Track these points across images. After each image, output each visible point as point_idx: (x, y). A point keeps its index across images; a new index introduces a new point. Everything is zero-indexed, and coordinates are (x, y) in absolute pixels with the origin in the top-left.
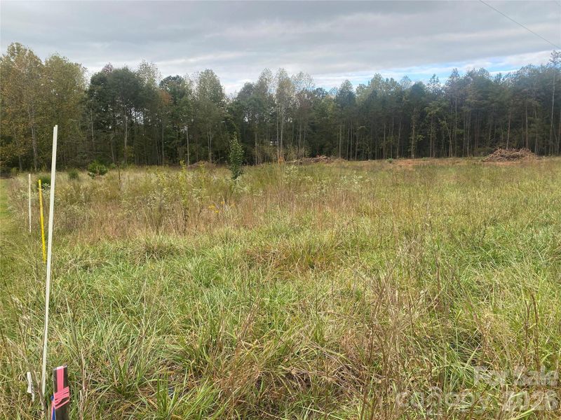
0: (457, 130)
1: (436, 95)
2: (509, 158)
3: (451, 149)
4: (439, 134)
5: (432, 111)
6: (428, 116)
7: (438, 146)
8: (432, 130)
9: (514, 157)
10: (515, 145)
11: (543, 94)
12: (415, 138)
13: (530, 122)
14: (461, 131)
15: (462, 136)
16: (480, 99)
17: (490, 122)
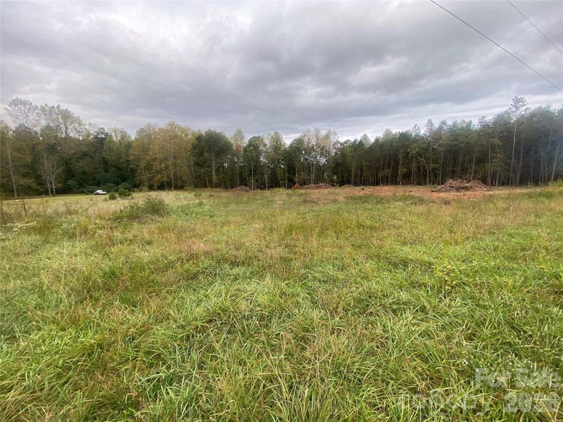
0: (432, 165)
1: (418, 140)
3: (428, 180)
4: (419, 168)
5: (413, 151)
6: (410, 155)
7: (419, 176)
8: (414, 165)
10: (480, 177)
11: (506, 134)
12: (402, 170)
13: (493, 158)
14: (436, 166)
15: (437, 169)
17: (460, 158)
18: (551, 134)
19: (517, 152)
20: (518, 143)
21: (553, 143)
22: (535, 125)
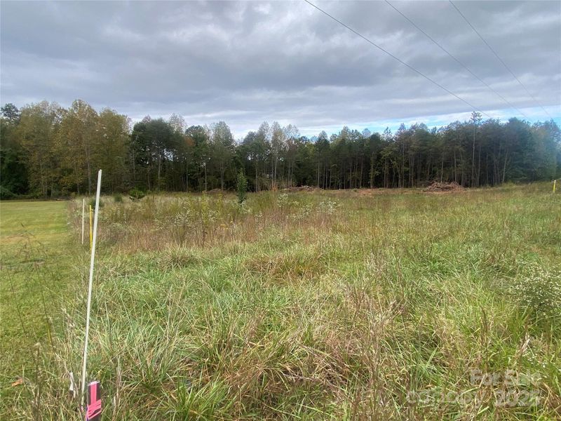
0: (404, 168)
1: (388, 142)
2: (443, 189)
3: (400, 182)
4: (391, 171)
5: (386, 154)
6: (383, 158)
7: (391, 179)
8: (386, 168)
9: (446, 188)
10: (447, 179)
11: (466, 142)
12: (373, 173)
13: (458, 163)
14: (408, 169)
15: (408, 172)
16: (421, 145)
17: (428, 162)
18: (501, 144)
19: (477, 159)
20: (477, 151)
21: (502, 151)
22: (488, 136)
